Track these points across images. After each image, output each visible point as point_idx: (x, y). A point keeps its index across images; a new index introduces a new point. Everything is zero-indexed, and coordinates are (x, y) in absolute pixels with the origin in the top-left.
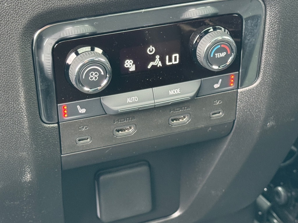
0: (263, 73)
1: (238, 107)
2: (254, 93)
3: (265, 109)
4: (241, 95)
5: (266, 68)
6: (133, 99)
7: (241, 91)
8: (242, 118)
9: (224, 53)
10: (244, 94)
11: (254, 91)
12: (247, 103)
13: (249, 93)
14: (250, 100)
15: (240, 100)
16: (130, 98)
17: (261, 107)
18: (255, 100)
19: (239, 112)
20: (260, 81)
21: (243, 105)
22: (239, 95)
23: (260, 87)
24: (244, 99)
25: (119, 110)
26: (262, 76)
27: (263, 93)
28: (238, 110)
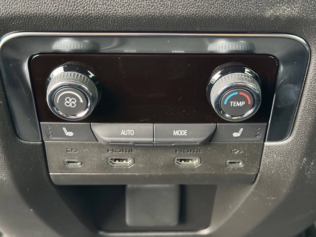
0: (297, 132)
1: (262, 162)
2: (283, 151)
3: (295, 171)
4: (268, 149)
5: (301, 126)
6: (128, 131)
7: (268, 145)
8: (266, 174)
9: (242, 102)
10: (271, 149)
11: (283, 149)
12: (274, 159)
13: (278, 150)
14: (278, 157)
15: (266, 155)
16: (125, 131)
17: (290, 168)
18: (284, 159)
19: (264, 167)
20: (293, 140)
21: (269, 161)
22: (265, 148)
23: (291, 146)
24: (271, 154)
25: (110, 142)
26: (295, 134)
27: (294, 153)
28: (262, 164)
